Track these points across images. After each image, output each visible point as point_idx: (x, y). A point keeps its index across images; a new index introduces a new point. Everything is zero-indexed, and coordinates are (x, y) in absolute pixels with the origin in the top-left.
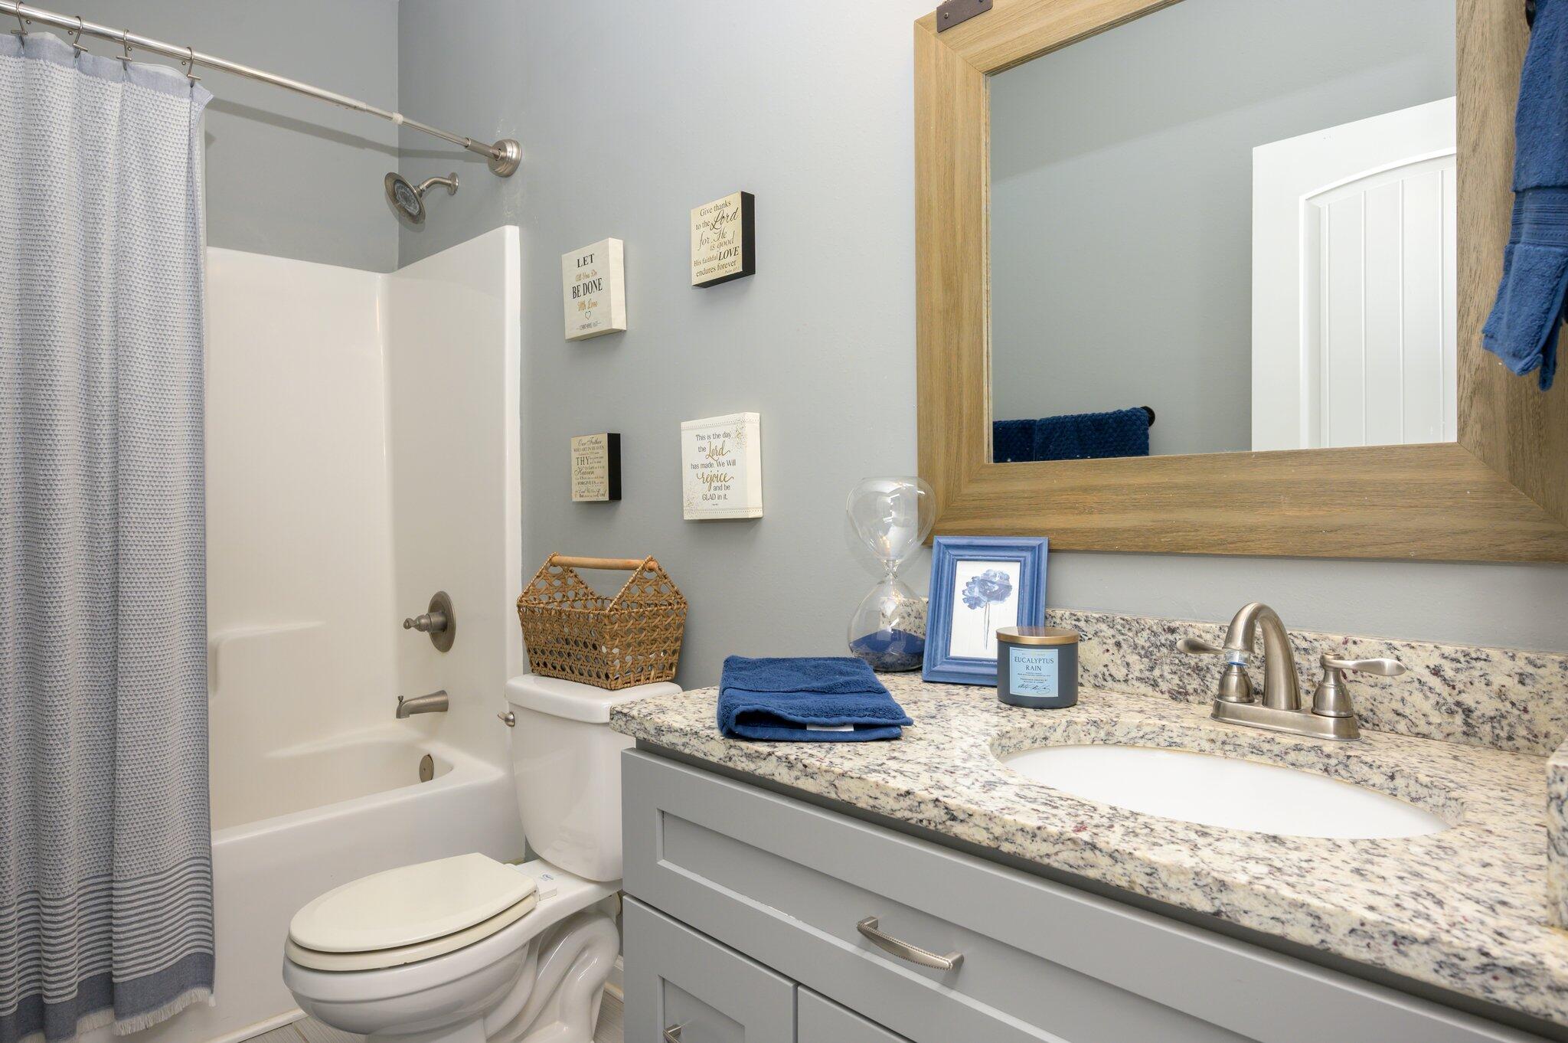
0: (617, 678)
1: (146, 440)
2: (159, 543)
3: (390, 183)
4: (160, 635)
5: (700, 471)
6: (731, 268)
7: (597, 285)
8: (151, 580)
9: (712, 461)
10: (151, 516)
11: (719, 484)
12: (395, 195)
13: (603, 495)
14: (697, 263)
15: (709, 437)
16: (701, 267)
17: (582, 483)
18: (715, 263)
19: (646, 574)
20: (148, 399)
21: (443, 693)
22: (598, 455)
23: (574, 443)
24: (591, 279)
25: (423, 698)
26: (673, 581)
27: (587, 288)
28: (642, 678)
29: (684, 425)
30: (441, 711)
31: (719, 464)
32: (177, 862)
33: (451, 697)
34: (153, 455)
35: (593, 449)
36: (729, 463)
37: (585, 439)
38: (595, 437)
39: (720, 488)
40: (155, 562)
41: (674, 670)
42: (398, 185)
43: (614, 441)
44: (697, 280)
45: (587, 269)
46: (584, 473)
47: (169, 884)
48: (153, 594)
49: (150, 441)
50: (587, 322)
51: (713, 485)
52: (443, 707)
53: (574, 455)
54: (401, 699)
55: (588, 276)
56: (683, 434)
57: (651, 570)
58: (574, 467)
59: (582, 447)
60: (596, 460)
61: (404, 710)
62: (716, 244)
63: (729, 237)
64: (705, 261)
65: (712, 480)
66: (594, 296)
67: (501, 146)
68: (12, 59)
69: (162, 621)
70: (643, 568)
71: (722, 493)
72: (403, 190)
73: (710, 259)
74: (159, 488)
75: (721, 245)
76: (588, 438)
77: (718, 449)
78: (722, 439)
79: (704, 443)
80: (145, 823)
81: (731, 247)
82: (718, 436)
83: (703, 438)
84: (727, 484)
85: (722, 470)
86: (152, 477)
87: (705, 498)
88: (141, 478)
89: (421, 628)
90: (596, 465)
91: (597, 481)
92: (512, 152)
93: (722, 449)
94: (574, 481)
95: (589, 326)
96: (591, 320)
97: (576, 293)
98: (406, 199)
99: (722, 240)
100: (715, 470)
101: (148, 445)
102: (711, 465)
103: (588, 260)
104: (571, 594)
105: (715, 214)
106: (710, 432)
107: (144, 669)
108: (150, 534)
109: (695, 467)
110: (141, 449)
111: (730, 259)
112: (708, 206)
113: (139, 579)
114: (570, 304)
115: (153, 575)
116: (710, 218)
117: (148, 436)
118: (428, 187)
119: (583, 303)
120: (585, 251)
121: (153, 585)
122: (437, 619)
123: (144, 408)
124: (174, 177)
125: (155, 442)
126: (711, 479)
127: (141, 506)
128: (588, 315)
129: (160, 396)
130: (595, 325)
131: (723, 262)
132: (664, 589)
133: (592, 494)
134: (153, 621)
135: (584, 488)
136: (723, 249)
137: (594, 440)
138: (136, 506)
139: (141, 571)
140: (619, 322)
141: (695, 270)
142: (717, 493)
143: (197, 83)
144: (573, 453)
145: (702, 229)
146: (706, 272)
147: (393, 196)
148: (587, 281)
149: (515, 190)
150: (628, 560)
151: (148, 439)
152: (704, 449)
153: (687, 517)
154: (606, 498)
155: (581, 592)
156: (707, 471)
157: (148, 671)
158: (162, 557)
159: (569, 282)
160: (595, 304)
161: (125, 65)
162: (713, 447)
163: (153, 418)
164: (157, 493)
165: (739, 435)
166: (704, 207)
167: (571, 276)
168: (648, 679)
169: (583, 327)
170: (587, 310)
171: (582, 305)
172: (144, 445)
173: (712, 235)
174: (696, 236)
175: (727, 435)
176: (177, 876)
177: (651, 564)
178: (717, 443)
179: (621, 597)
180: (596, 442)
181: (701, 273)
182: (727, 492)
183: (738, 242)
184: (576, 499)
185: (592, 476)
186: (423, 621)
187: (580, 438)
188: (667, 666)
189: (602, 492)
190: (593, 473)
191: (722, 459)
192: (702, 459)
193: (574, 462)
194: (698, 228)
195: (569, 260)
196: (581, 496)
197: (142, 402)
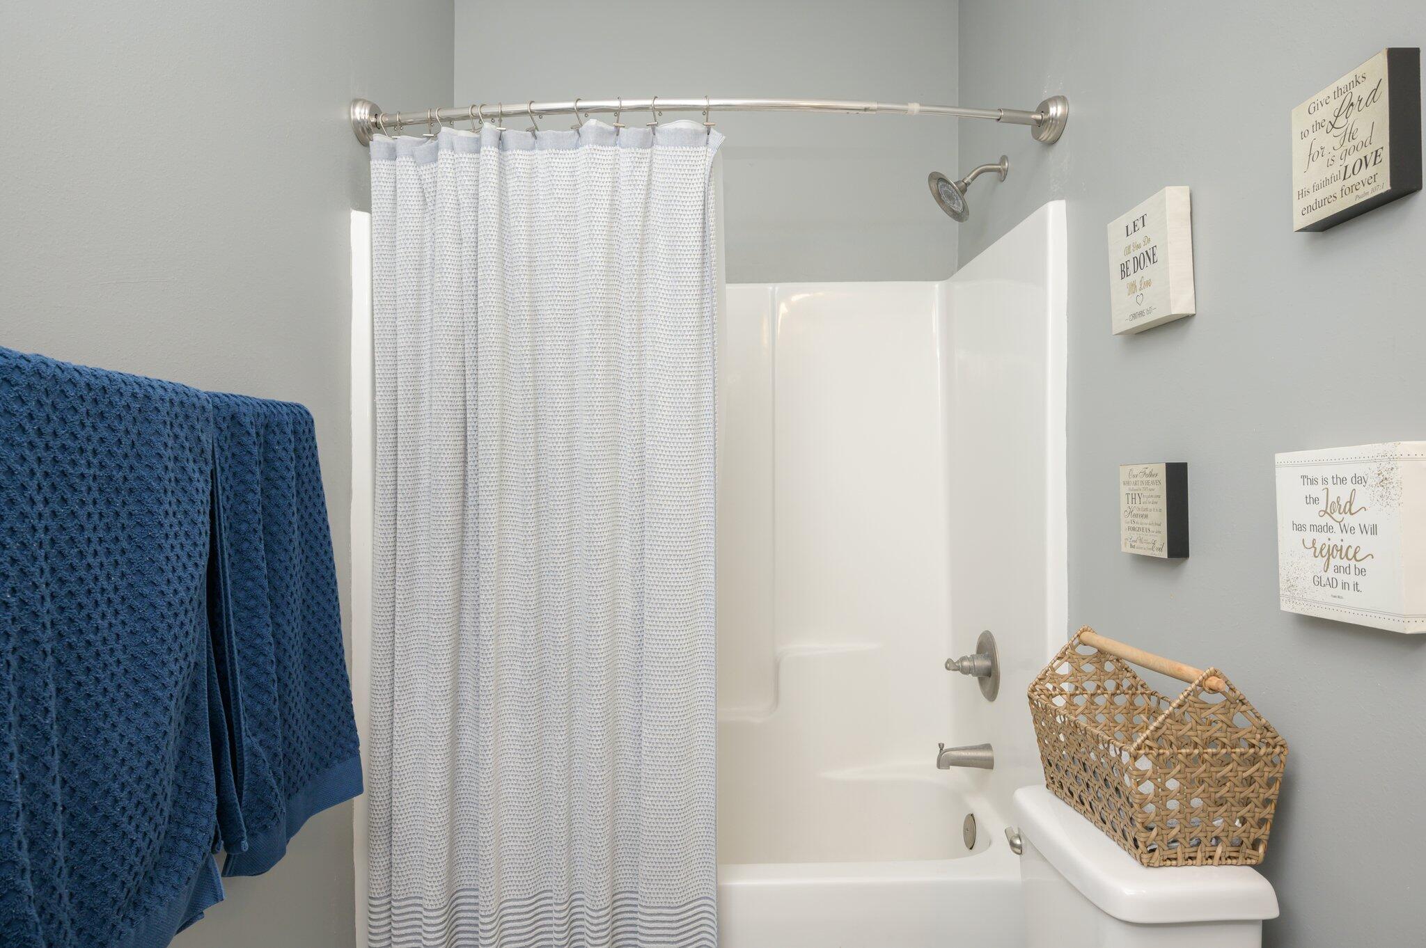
0: (1153, 850)
1: (665, 484)
2: (676, 584)
3: (934, 185)
4: (676, 673)
5: (1309, 536)
6: (1368, 188)
7: (1150, 257)
8: (668, 619)
9: (1331, 522)
10: (668, 557)
11: (1345, 563)
12: (939, 195)
13: (1160, 550)
14: (1302, 194)
15: (1325, 481)
16: (1310, 200)
17: (1134, 529)
18: (1335, 188)
19: (1204, 696)
20: (668, 444)
21: (987, 747)
22: (1152, 493)
23: (1124, 473)
24: (1143, 250)
25: (965, 749)
26: (1257, 709)
27: (1138, 263)
28: (1199, 855)
29: (1279, 457)
30: (986, 768)
31: (1344, 529)
32: (691, 899)
33: (996, 754)
34: (671, 498)
35: (1148, 483)
36: (1363, 529)
37: (1137, 469)
38: (1151, 467)
39: (1346, 570)
40: (672, 602)
41: (1261, 849)
42: (941, 184)
43: (1177, 476)
44: (1302, 221)
45: (1137, 237)
46: (1136, 516)
47: (682, 920)
48: (670, 633)
49: (669, 485)
50: (1138, 309)
51: (1333, 562)
52: (988, 764)
53: (1124, 490)
54: (941, 746)
55: (1139, 247)
56: (1279, 473)
57: (1214, 691)
58: (1124, 506)
59: (1133, 480)
60: (1151, 500)
61: (945, 760)
62: (1338, 153)
63: (1362, 135)
64: (1316, 188)
65: (1330, 554)
66: (1148, 272)
67: (1043, 108)
68: (571, 152)
69: (677, 660)
70: (1200, 685)
71: (1351, 579)
72: (946, 189)
73: (1327, 182)
74: (676, 530)
75: (1348, 152)
76: (1141, 468)
77: (1342, 503)
78: (1350, 486)
79: (1317, 491)
80: (661, 856)
81: (1368, 151)
82: (1343, 481)
83: (1313, 481)
84: (1360, 565)
85: (1349, 540)
86: (671, 519)
87: (1318, 582)
88: (661, 521)
89: (965, 671)
90: (1150, 506)
91: (1152, 528)
92: (1056, 110)
93: (1351, 503)
94: (1124, 526)
95: (1141, 314)
96: (1144, 307)
97: (1124, 272)
98: (950, 197)
99: (1348, 145)
100: (1336, 538)
101: (667, 489)
102: (1329, 529)
103: (1139, 224)
104: (1110, 685)
105: (1335, 104)
106: (1328, 472)
107: (662, 705)
108: (668, 575)
109: (1299, 528)
110: (661, 493)
111: (1364, 174)
112: (1321, 96)
113: (658, 617)
114: (1118, 286)
115: (670, 615)
116: (1326, 113)
117: (667, 480)
118: (973, 179)
119: (1133, 285)
120: (1135, 213)
121: (670, 624)
122: (983, 663)
123: (664, 453)
124: (690, 225)
125: (673, 485)
126: (1330, 552)
127: (661, 548)
128: (1140, 299)
129: (678, 440)
130: (1149, 311)
131: (1353, 180)
132: (1239, 719)
133: (1145, 545)
134: (669, 660)
135: (1135, 535)
136: (1350, 160)
137: (1148, 472)
138: (657, 547)
139: (660, 610)
140: (1181, 304)
141: (1298, 205)
142: (1341, 577)
143: (712, 130)
144: (1122, 485)
145: (1312, 136)
146: (1319, 204)
147: (939, 198)
148: (1137, 253)
149: (1062, 157)
150: (1179, 665)
151: (667, 483)
152: (1316, 501)
153: (1286, 607)
154: (1164, 555)
155: (1126, 683)
156: (1322, 538)
157: (665, 708)
158: (678, 597)
159: (1117, 257)
160: (1148, 284)
161: (653, 130)
162: (1332, 498)
163: (672, 463)
164: (674, 535)
165: (1383, 481)
166: (1314, 99)
167: (1118, 247)
168: (1211, 857)
169: (1134, 316)
170: (1139, 293)
171: (1133, 286)
172: (663, 489)
173: (1327, 141)
174: (1299, 149)
175: (1359, 480)
176: (690, 913)
177: (1213, 682)
178: (1341, 493)
179: (1157, 729)
180: (1151, 475)
181: (1310, 209)
182: (1359, 579)
183: (1382, 140)
184: (1126, 549)
185: (1145, 521)
186: (966, 664)
187: (1131, 467)
188: (1247, 842)
189: (1158, 545)
190: (1146, 516)
191: (1349, 520)
192: (1311, 515)
193: (1123, 499)
194: (1303, 135)
195: (1116, 229)
196: (1132, 546)
197: (662, 448)
